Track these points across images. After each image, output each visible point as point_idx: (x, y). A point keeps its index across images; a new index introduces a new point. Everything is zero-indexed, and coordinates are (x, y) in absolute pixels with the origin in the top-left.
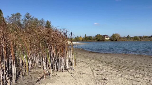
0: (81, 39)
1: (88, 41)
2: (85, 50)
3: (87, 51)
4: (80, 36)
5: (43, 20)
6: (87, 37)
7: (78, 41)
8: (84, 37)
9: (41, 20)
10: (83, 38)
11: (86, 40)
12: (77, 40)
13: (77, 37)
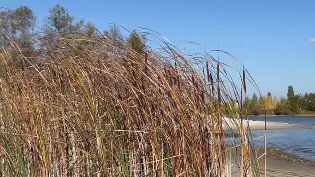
0: (271, 107)
1: (303, 113)
2: (295, 157)
3: (306, 161)
4: (269, 94)
5: (115, 32)
6: (297, 97)
7: (256, 114)
8: (286, 97)
9: (109, 32)
10: (279, 100)
11: (294, 110)
12: (252, 109)
13: (255, 96)
